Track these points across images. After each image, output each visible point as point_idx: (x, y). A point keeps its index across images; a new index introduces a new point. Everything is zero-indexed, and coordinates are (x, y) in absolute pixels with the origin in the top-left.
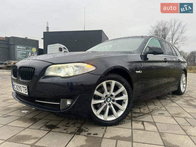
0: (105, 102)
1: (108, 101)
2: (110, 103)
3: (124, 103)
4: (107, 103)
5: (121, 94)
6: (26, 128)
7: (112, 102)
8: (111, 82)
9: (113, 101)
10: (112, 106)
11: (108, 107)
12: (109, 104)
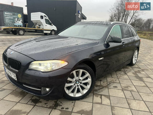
0: (75, 84)
1: (77, 83)
2: (78, 84)
3: (89, 84)
4: (76, 84)
5: (87, 78)
6: (17, 103)
7: (79, 84)
8: (80, 71)
9: (81, 83)
10: (79, 87)
11: (77, 87)
12: (78, 86)
